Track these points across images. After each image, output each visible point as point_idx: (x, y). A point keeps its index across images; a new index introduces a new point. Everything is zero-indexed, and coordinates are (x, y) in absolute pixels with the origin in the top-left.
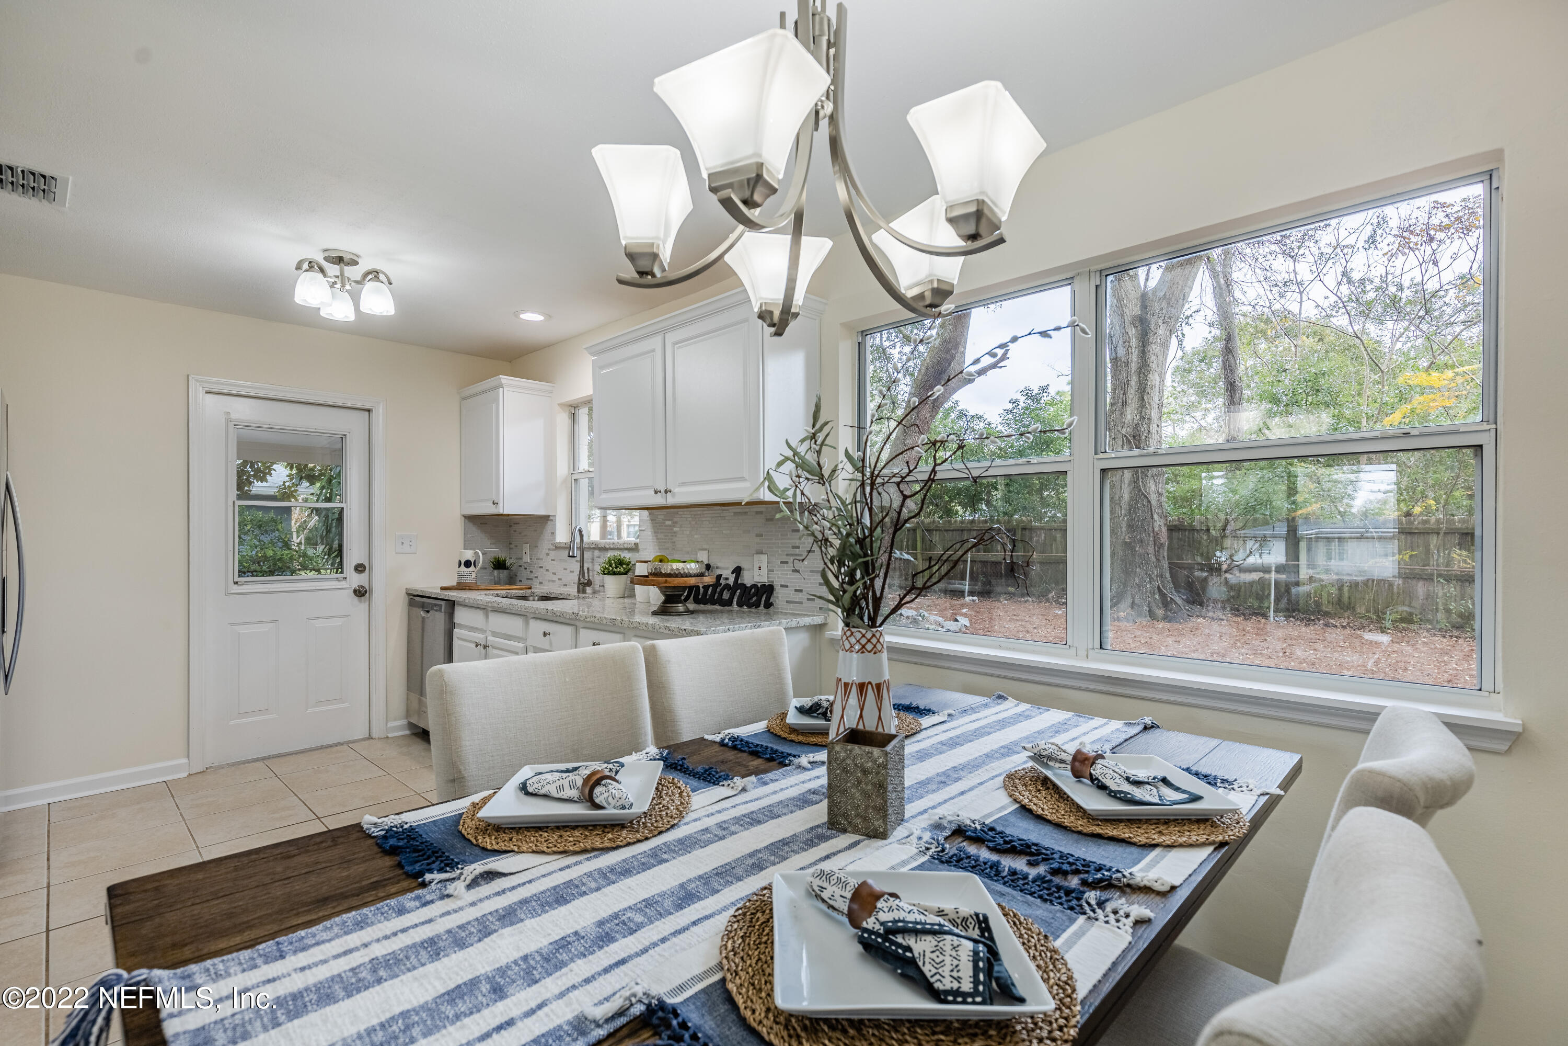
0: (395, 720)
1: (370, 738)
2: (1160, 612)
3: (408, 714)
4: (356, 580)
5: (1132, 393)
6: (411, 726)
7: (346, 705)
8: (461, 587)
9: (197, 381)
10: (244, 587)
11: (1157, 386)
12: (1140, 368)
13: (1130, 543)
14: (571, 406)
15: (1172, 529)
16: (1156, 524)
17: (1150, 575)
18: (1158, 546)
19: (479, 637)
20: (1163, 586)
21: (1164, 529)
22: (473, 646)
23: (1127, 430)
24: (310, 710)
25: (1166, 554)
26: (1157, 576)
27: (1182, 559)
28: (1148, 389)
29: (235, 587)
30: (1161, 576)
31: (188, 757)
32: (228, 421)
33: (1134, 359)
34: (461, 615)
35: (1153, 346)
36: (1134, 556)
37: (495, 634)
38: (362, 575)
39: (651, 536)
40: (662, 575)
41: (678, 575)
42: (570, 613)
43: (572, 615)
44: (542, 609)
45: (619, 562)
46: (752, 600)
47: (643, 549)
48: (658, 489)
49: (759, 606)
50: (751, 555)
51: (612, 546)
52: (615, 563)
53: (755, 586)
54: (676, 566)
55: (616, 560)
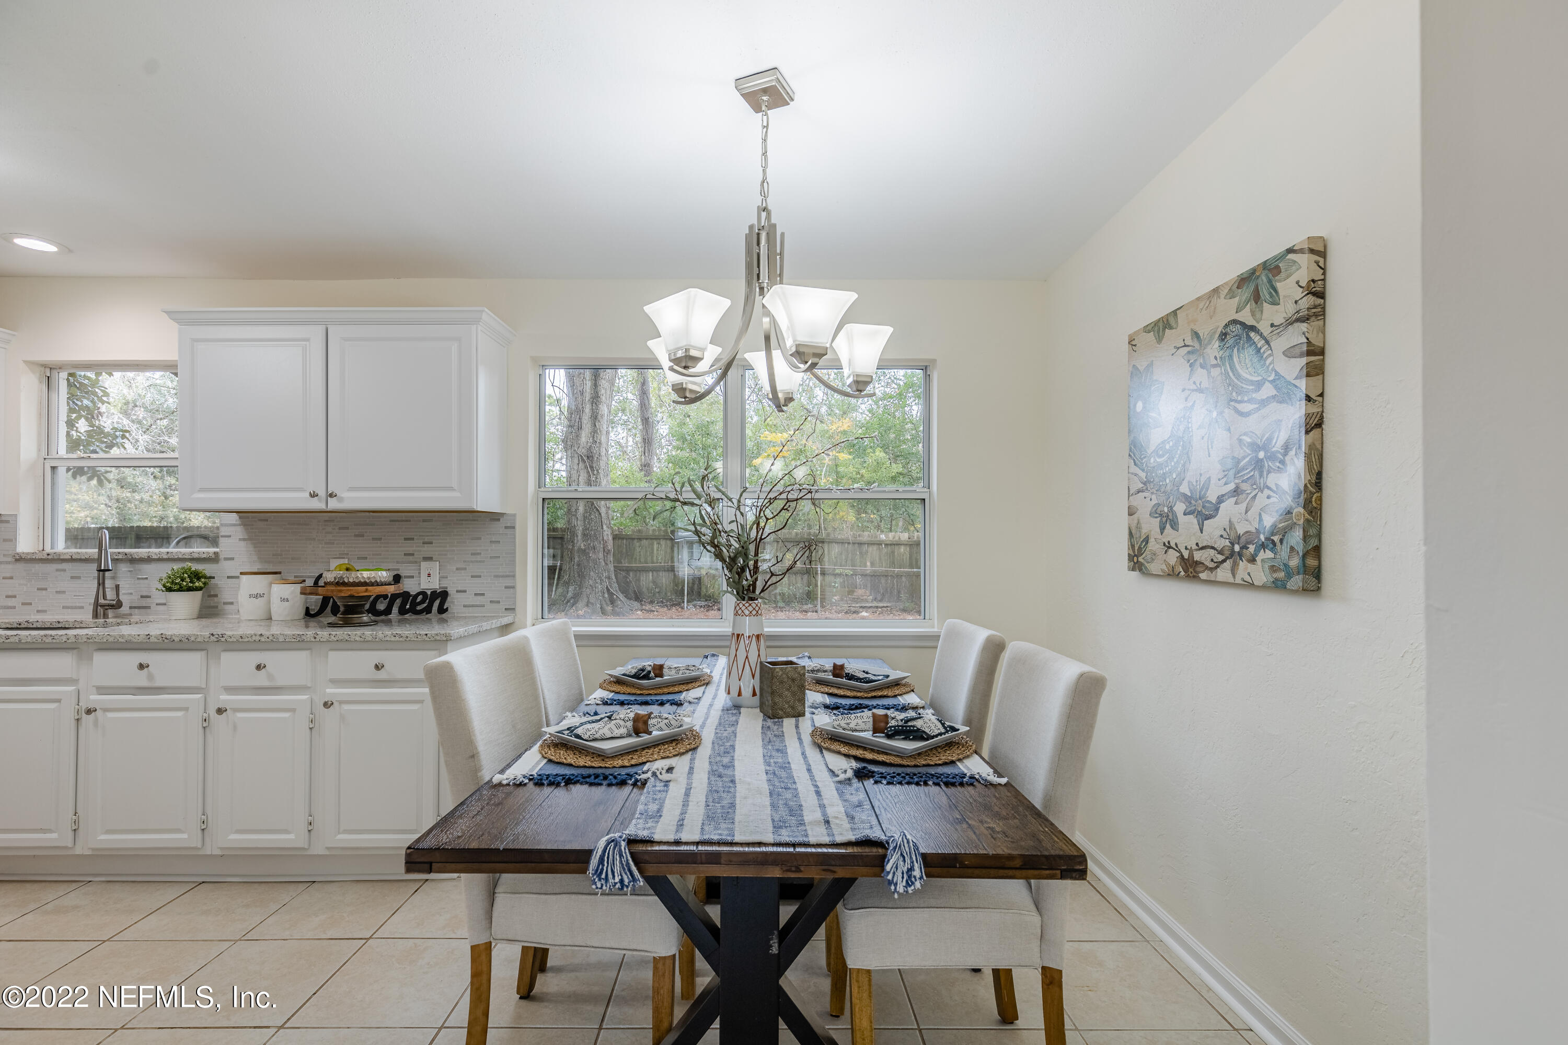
2: (609, 608)
5: (586, 418)
11: (606, 415)
12: (593, 398)
13: (585, 550)
14: (44, 369)
15: (615, 537)
16: (605, 533)
17: (600, 577)
18: (606, 552)
20: (611, 586)
21: (611, 538)
23: (583, 451)
25: (612, 559)
26: (606, 578)
27: (621, 563)
28: (599, 417)
30: (609, 578)
33: (588, 390)
35: (603, 382)
36: (588, 561)
39: (243, 544)
40: (344, 584)
41: (365, 584)
42: (206, 635)
43: (209, 637)
44: (136, 636)
45: (195, 576)
46: (419, 608)
47: (226, 559)
48: (316, 492)
49: (431, 612)
50: (416, 562)
51: (165, 557)
52: (189, 577)
53: (423, 593)
54: (366, 575)
55: (191, 573)
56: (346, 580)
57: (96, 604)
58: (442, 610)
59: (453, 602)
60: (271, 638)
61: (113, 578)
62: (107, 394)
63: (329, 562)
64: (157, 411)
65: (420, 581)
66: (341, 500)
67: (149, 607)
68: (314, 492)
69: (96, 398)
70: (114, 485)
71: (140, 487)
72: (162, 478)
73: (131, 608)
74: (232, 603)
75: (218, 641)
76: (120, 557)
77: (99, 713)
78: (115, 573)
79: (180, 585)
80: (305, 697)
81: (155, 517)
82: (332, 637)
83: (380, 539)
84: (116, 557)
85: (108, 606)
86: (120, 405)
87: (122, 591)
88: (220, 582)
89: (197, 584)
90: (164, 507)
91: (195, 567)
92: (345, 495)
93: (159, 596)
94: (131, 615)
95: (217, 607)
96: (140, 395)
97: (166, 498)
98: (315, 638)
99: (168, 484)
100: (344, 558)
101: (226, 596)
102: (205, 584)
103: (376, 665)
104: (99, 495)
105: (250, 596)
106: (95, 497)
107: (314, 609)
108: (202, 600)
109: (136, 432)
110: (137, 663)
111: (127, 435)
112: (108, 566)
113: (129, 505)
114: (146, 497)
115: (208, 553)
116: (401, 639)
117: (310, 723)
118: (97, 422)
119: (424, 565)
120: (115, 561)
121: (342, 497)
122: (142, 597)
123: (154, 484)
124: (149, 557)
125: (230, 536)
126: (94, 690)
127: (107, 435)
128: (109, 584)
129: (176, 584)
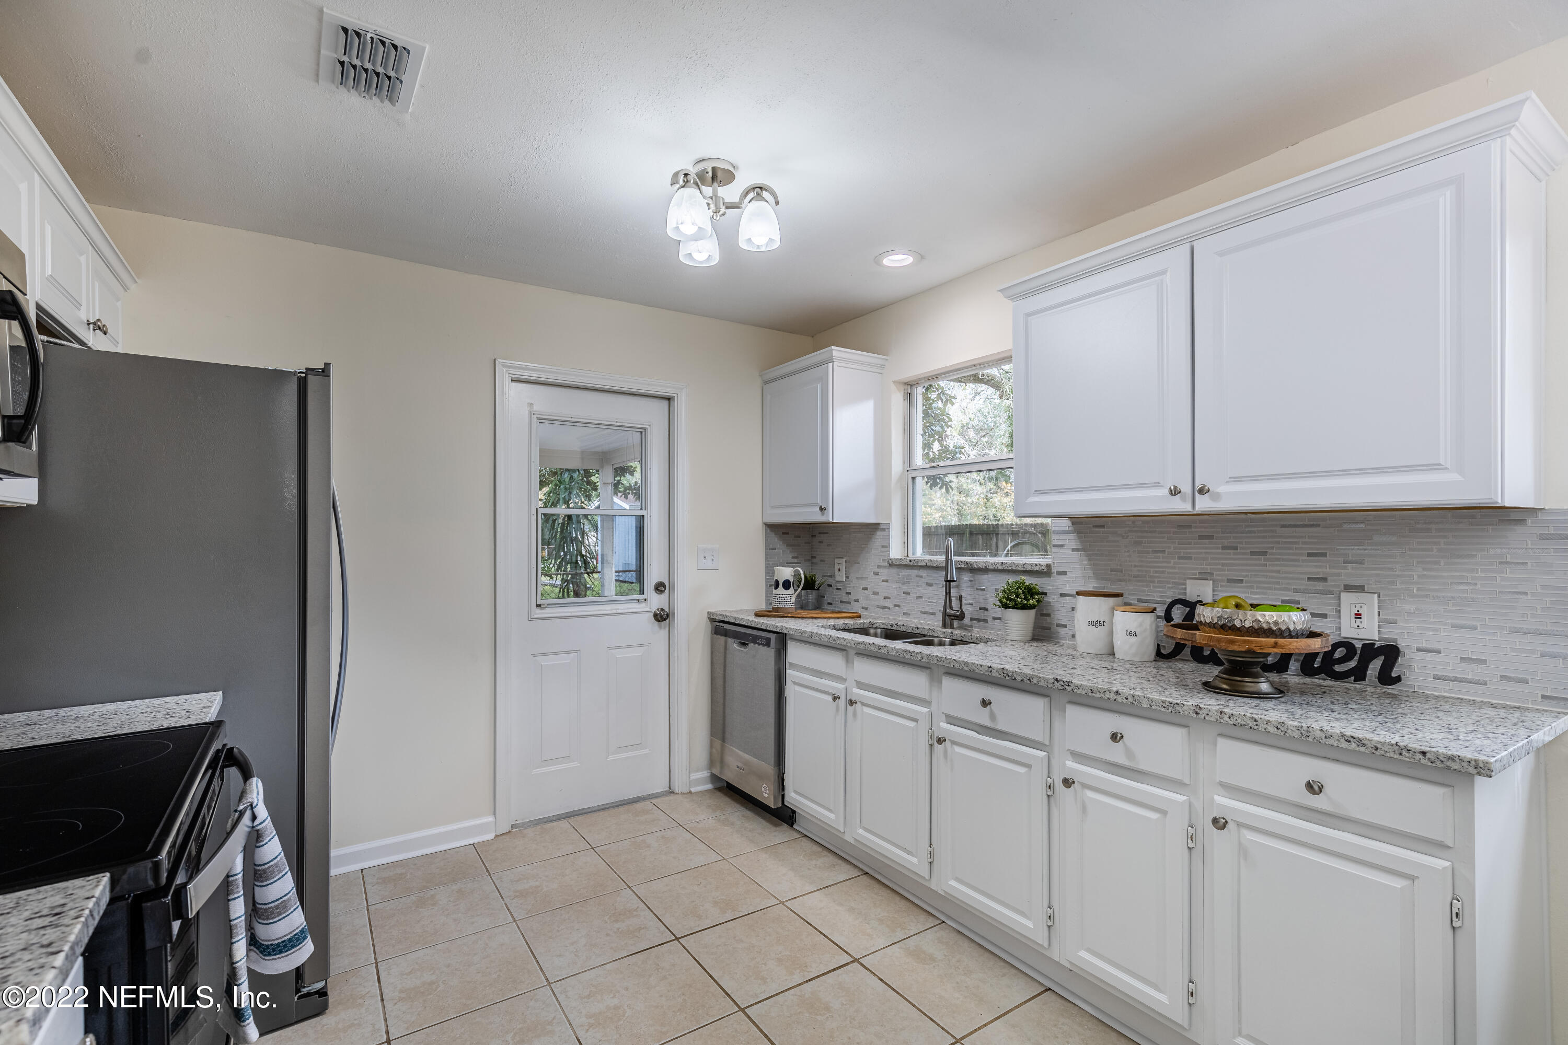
0: (697, 771)
1: (671, 792)
3: (711, 764)
4: (656, 602)
6: (714, 778)
7: (647, 751)
8: (776, 612)
9: (504, 366)
10: (547, 610)
14: (906, 384)
19: (837, 687)
22: (830, 698)
24: (611, 758)
29: (538, 611)
31: (495, 814)
32: (531, 413)
34: (795, 653)
37: (861, 685)
38: (663, 595)
39: (1076, 555)
40: (1234, 630)
41: (1268, 633)
42: (1049, 679)
43: (1053, 683)
44: (979, 666)
45: (1029, 592)
46: (1337, 668)
47: (1058, 573)
48: (1179, 487)
49: (1364, 679)
50: (1331, 593)
51: (1000, 568)
52: (1023, 592)
53: (1347, 645)
54: (1268, 617)
55: (1025, 588)
56: (1238, 624)
57: (945, 613)
58: (1387, 678)
59: (1410, 667)
60: (1131, 699)
61: (957, 587)
62: (951, 420)
63: (1185, 584)
64: (981, 430)
65: (1340, 624)
66: (1217, 497)
67: (985, 621)
68: (1175, 487)
69: (944, 424)
70: (955, 492)
71: (971, 492)
72: (985, 483)
73: (972, 619)
74: (1065, 626)
75: (1063, 689)
76: (962, 566)
77: (948, 743)
78: (959, 582)
79: (1015, 602)
80: (1182, 798)
81: (981, 516)
82: (1226, 718)
83: (1265, 553)
84: (959, 566)
85: (953, 616)
86: (959, 429)
87: (964, 602)
88: (1052, 599)
89: (1031, 602)
90: (986, 508)
91: (1028, 580)
92: (1222, 489)
93: (997, 611)
94: (971, 627)
95: (1049, 629)
96: (970, 419)
97: (988, 500)
98: (1197, 713)
99: (988, 488)
100: (1207, 579)
101: (1060, 616)
102: (1038, 601)
103: (1309, 783)
104: (947, 500)
105: (1089, 623)
106: (945, 501)
107: (1167, 649)
108: (1036, 618)
109: (968, 448)
110: (980, 699)
111: (963, 450)
112: (953, 578)
113: (965, 507)
114: (975, 500)
115: (1041, 565)
116: (1363, 749)
117: (1190, 841)
118: (945, 442)
119: (1347, 599)
120: (958, 569)
121: (1218, 493)
122: (981, 609)
123: (979, 489)
124: (986, 567)
125: (1062, 546)
126: (944, 718)
127: (951, 452)
128: (954, 592)
129: (1011, 600)
